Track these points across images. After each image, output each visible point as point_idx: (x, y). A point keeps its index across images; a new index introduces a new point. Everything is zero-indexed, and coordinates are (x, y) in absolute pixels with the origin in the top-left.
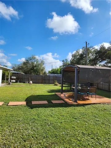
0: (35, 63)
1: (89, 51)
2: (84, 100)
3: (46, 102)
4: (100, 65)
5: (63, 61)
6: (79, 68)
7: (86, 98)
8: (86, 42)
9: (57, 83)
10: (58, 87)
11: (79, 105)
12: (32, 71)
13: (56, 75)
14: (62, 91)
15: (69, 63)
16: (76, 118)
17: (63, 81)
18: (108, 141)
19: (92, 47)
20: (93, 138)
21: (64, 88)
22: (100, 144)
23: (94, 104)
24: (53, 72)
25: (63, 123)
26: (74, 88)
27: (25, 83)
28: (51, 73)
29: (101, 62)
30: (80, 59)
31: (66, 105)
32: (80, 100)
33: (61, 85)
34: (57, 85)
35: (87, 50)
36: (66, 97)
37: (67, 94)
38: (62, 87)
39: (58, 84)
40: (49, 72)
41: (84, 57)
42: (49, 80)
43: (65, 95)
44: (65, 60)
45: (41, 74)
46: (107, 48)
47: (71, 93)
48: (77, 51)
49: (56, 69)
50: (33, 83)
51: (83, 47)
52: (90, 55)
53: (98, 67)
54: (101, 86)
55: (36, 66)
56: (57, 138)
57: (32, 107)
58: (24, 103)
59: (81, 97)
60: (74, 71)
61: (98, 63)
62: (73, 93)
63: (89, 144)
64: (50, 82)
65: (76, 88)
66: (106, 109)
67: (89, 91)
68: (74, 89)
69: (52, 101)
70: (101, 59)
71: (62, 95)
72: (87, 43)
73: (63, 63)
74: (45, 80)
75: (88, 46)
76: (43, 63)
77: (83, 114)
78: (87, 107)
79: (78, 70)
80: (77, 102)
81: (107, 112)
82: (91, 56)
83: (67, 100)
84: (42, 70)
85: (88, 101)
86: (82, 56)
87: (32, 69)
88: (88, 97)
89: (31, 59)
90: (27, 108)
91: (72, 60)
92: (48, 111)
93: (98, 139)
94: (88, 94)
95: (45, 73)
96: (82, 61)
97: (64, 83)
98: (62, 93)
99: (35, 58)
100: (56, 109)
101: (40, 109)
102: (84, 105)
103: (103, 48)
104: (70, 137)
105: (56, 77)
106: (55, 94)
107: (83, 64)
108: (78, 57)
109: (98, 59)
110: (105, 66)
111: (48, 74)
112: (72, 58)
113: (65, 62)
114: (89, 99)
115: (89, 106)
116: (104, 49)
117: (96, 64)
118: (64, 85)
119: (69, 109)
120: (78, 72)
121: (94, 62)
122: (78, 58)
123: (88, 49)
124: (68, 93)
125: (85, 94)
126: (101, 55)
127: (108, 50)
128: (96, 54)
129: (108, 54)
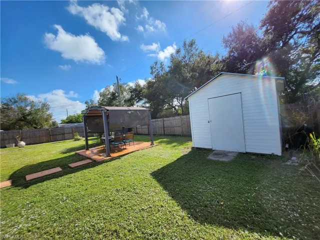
0: (28, 108)
1: (122, 89)
2: (120, 150)
3: (59, 169)
5: (86, 103)
6: (108, 110)
8: (117, 77)
9: (79, 137)
10: (82, 142)
11: (113, 159)
12: (22, 123)
13: (76, 124)
14: (87, 147)
15: (97, 105)
16: (109, 175)
17: (86, 133)
18: (145, 187)
19: (126, 84)
21: (90, 142)
22: (136, 193)
23: (133, 152)
24: (70, 121)
25: (90, 189)
26: (104, 138)
27: (5, 147)
28: (67, 123)
29: (138, 102)
30: (113, 99)
31: (95, 163)
32: (114, 152)
33: (84, 139)
34: (79, 140)
35: (119, 87)
36: (94, 153)
37: (95, 150)
38: (87, 140)
39: (81, 138)
40: (63, 122)
41: (117, 97)
42: (64, 134)
43: (92, 152)
44: (89, 101)
45: (46, 127)
46: (142, 86)
47: (102, 146)
48: (106, 89)
49: (76, 115)
51: (115, 84)
52: (125, 93)
53: (135, 108)
54: (140, 131)
55: (28, 115)
56: (79, 212)
57: (27, 185)
58: (8, 183)
59: (116, 149)
60: (102, 116)
61: (135, 103)
62: (104, 146)
64: (66, 138)
65: (107, 138)
66: (144, 154)
67: (124, 138)
69: (71, 165)
70: (138, 98)
71: (88, 153)
72: (119, 79)
73: (86, 105)
74: (55, 134)
75: (120, 83)
76: (45, 106)
77: (118, 168)
78: (123, 158)
79: (107, 114)
80: (110, 156)
81: (145, 158)
82: (127, 95)
83: (96, 157)
84: (47, 120)
85: (125, 150)
86: (113, 94)
87: (22, 120)
88: (125, 147)
89: (15, 102)
90: (14, 190)
91: (101, 101)
92: (63, 181)
93: (135, 189)
94: (124, 142)
95: (54, 124)
96: (114, 102)
97: (89, 134)
98: (87, 149)
99: (26, 99)
100: (78, 174)
101: (45, 182)
102: (119, 157)
103: (138, 86)
104: (99, 202)
105: (77, 128)
106: (76, 153)
107: (117, 106)
108: (109, 96)
109: (134, 99)
110: (143, 107)
111: (59, 126)
112: (99, 97)
113: (90, 103)
114: (126, 149)
115: (126, 157)
116: (140, 87)
117: (132, 105)
118: (89, 138)
119: (98, 168)
120: (108, 117)
121: (130, 102)
122: (110, 98)
123: (121, 86)
124: (97, 147)
125: (121, 143)
126: (137, 93)
127: (144, 88)
128: (131, 92)
129: (144, 93)
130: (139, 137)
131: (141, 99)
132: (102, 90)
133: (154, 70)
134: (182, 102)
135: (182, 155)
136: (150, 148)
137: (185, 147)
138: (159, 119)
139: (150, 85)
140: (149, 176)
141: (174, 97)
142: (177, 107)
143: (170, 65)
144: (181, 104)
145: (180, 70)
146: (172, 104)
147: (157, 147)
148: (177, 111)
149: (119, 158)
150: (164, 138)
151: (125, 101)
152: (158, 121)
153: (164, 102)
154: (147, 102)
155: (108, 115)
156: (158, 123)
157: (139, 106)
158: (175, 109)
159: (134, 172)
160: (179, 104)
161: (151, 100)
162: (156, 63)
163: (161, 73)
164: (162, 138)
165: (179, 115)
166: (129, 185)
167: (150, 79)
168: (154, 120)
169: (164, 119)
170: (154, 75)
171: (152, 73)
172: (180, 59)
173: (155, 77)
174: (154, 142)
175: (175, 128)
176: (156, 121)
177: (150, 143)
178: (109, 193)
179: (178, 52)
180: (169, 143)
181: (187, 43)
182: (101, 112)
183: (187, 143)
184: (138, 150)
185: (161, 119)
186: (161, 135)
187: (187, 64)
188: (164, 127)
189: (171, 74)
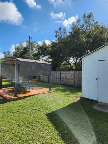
1: (32, 46)
2: (25, 92)
5: (4, 53)
6: (20, 61)
7: (27, 91)
8: (29, 36)
11: (19, 99)
14: (1, 87)
16: (14, 111)
17: (2, 75)
19: (36, 42)
29: (43, 57)
30: (24, 52)
32: (20, 93)
35: (30, 44)
37: (7, 89)
38: (1, 82)
41: (28, 51)
43: (4, 91)
44: (7, 52)
46: (47, 45)
47: (12, 87)
48: (20, 44)
51: (27, 41)
52: (34, 50)
53: (40, 61)
54: (42, 78)
59: (22, 91)
61: (41, 58)
62: (14, 87)
65: (17, 82)
66: (43, 97)
70: (43, 54)
71: (1, 91)
72: (31, 38)
73: (4, 55)
75: (31, 41)
77: (22, 107)
80: (17, 96)
81: (44, 100)
86: (25, 49)
88: (29, 90)
91: (16, 53)
94: (29, 86)
96: (25, 55)
103: (44, 44)
108: (22, 50)
112: (15, 50)
113: (7, 54)
114: (30, 92)
115: (29, 98)
116: (46, 46)
117: (39, 59)
118: (3, 80)
119: (7, 105)
121: (37, 57)
122: (22, 52)
124: (9, 88)
125: (27, 87)
126: (43, 50)
127: (49, 47)
128: (39, 49)
129: (48, 50)
130: (41, 83)
131: (46, 55)
132: (18, 45)
133: (58, 34)
134: (76, 61)
135: (72, 102)
136: (48, 94)
137: (75, 96)
139: (54, 45)
140: (45, 117)
141: (71, 56)
142: (72, 64)
143: (70, 31)
144: (76, 62)
145: (78, 36)
146: (69, 61)
147: (53, 93)
148: (72, 67)
149: (24, 99)
150: (59, 87)
151: (33, 55)
152: (56, 73)
153: (62, 59)
154: (50, 58)
155: (20, 65)
156: (57, 74)
157: (43, 60)
158: (71, 65)
159: (34, 111)
160: (74, 62)
161: (53, 57)
162: (60, 29)
163: (63, 37)
164: (58, 87)
165: (73, 70)
167: (54, 40)
168: (53, 72)
169: (61, 72)
170: (58, 37)
171: (56, 36)
172: (79, 27)
173: (58, 40)
174: (52, 89)
175: (69, 80)
176: (55, 73)
177: (48, 89)
178: (12, 126)
179: (78, 21)
180: (63, 91)
181: (86, 15)
182: (14, 61)
183: (77, 93)
184: (38, 94)
185: (59, 72)
186: (57, 84)
187: (84, 32)
188: (60, 78)
189: (71, 38)
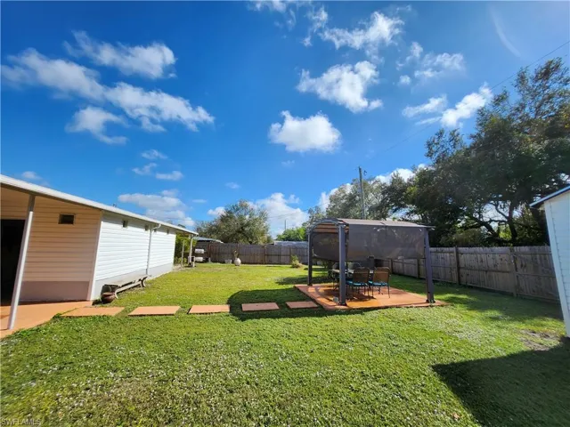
0: (247, 217)
1: (367, 188)
2: (362, 298)
3: (274, 306)
4: (394, 218)
5: (310, 211)
6: (348, 225)
7: (366, 294)
8: (360, 169)
9: (297, 263)
10: (302, 272)
11: (350, 312)
12: (240, 235)
13: (294, 243)
14: (310, 281)
15: (325, 215)
16: (345, 340)
17: (311, 257)
18: (422, 391)
19: (374, 179)
20: (385, 385)
21: (314, 274)
22: (402, 398)
23: (386, 307)
24: (288, 237)
25: (317, 353)
26: (338, 271)
27: (224, 263)
28: (284, 240)
29: (395, 211)
30: (348, 205)
31: (321, 311)
32: (352, 299)
33: (307, 267)
34: (297, 267)
35: (362, 186)
36: (319, 293)
37: (322, 287)
38: (311, 270)
39: (300, 264)
40: (279, 238)
41: (357, 202)
42: (280, 255)
43: (317, 290)
44: (314, 209)
45: (261, 243)
46: (406, 181)
47: (332, 284)
48: (340, 189)
49: (295, 229)
50: (242, 263)
51: (354, 180)
52: (371, 196)
53: (389, 222)
54: (398, 266)
55: (248, 225)
56: (303, 386)
57: (244, 316)
58: (226, 308)
59: (355, 293)
60: (337, 233)
61: (389, 213)
62: (336, 284)
63: (377, 399)
64: (282, 261)
65: (343, 272)
66: (412, 318)
67: (371, 278)
68: (337, 274)
69: (288, 304)
70: (396, 205)
71: (311, 290)
72: (363, 172)
73: (309, 215)
74: (269, 255)
75: (365, 178)
76: (263, 215)
77: (362, 332)
78: (369, 315)
79: (346, 231)
80: (346, 305)
81: (416, 326)
82: (374, 199)
83: (323, 300)
84: (263, 234)
85: (372, 300)
86: (351, 198)
87: (239, 232)
88: (370, 294)
89: (238, 209)
91: (331, 209)
92: (280, 325)
93: (398, 387)
94: (370, 284)
95: (269, 239)
96: (352, 211)
97: (313, 261)
98: (310, 285)
99: (246, 207)
100: (299, 321)
101: (261, 320)
102: (362, 311)
103: (397, 180)
104: (333, 382)
105: (296, 248)
106: (295, 287)
107: (356, 218)
108: (344, 201)
109: (388, 205)
110: (407, 221)
111: (276, 242)
112: (329, 203)
113: (315, 212)
114: (373, 298)
115: (374, 313)
116: (400, 183)
117: (384, 216)
118: (313, 267)
119: (327, 321)
120: (346, 236)
121: (380, 211)
122: (345, 204)
123: (365, 184)
124: (324, 284)
125: (365, 286)
126: (396, 195)
127: (410, 185)
128: (383, 193)
129: (410, 193)
131: (404, 206)
132: (334, 191)
133: (434, 149)
134: (511, 213)
136: (426, 309)
138: (446, 249)
139: (424, 178)
140: (429, 371)
141: (487, 201)
143: (475, 132)
144: (510, 219)
145: (507, 139)
146: (481, 216)
147: (443, 309)
148: (496, 235)
149: (361, 313)
150: (460, 294)
151: (371, 209)
152: (442, 252)
153: (456, 212)
154: (416, 212)
155: (348, 233)
156: (447, 255)
157: (396, 219)
158: (490, 228)
159: (395, 350)
160: (501, 218)
161: (426, 209)
162: (440, 134)
163: (452, 151)
164: (453, 293)
165: (501, 243)
166: (384, 372)
167: (422, 166)
168: (432, 249)
169: (460, 249)
170: (435, 157)
171: (430, 155)
172: (505, 115)
173: (438, 162)
174: (435, 297)
175: (493, 274)
176: (437, 252)
177: (423, 297)
178: (349, 374)
179: (499, 100)
180: (473, 306)
182: (335, 227)
183: (536, 321)
184: (397, 307)
185: (453, 249)
186: (451, 284)
187: (529, 123)
188: (459, 268)
189: (478, 150)
